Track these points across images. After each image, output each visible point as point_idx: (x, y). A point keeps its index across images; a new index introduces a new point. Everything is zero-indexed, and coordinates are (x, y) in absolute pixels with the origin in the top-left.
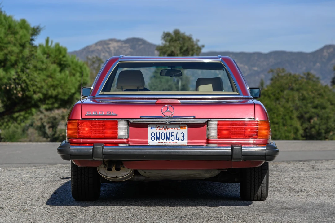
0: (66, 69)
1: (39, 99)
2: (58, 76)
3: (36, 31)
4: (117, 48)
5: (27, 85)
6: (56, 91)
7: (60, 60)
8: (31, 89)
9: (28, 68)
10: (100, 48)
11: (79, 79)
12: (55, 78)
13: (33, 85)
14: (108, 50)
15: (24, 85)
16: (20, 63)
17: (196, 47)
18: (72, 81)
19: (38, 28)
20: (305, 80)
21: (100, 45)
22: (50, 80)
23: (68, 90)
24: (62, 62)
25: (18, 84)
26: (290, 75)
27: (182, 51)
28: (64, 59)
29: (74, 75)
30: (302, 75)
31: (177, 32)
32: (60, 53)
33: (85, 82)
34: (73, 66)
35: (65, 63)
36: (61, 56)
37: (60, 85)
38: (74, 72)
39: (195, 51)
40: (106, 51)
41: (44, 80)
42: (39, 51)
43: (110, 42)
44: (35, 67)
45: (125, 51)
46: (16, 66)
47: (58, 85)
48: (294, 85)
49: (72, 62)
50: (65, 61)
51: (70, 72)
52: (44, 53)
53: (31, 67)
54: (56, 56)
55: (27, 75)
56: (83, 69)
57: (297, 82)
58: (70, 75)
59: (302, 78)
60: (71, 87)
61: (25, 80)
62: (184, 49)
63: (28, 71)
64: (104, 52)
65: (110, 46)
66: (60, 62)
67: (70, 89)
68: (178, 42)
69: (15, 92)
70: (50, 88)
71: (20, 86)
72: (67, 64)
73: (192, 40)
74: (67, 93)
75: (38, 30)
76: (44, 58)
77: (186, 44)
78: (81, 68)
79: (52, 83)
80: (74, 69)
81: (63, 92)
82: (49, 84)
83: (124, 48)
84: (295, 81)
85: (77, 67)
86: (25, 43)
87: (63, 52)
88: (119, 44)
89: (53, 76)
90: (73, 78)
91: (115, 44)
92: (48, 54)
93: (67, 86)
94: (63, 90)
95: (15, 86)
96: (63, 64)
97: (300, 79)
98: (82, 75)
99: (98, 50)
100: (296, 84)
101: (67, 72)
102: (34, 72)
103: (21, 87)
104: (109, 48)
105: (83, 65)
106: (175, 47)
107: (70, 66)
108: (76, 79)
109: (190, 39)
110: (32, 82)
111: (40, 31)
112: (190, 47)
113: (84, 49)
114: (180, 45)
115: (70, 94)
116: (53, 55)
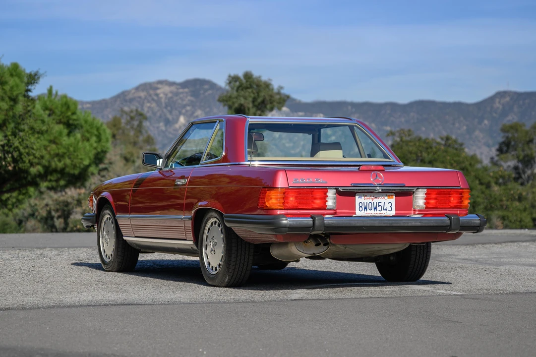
0: (77, 131)
1: (38, 173)
2: (65, 140)
3: (33, 79)
4: (170, 95)
5: (21, 154)
6: (62, 162)
7: (69, 118)
8: (26, 159)
9: (23, 130)
10: (142, 94)
11: (95, 145)
12: (61, 144)
13: (28, 154)
14: (155, 98)
15: (16, 154)
16: (9, 123)
17: (277, 97)
18: (85, 148)
19: (36, 75)
20: (443, 148)
21: (143, 91)
22: (54, 146)
23: (80, 161)
24: (71, 122)
25: (8, 152)
26: (420, 139)
27: (256, 103)
28: (74, 117)
29: (88, 140)
30: (439, 140)
31: (248, 76)
32: (68, 108)
33: (104, 149)
34: (86, 127)
35: (76, 123)
36: (69, 113)
37: (68, 154)
38: (88, 135)
39: (275, 104)
40: (153, 100)
41: (45, 147)
42: (38, 106)
43: (159, 86)
44: (32, 128)
45: (182, 100)
46: (5, 128)
47: (65, 153)
48: (425, 155)
49: (86, 122)
50: (74, 120)
51: (83, 136)
52: (46, 108)
53: (26, 128)
54: (62, 113)
55: (20, 140)
56: (102, 132)
57: (429, 150)
58: (83, 140)
59: (438, 144)
60: (83, 157)
61: (17, 147)
62: (260, 100)
63: (21, 134)
64: (149, 102)
65: (158, 91)
66: (68, 121)
67: (81, 159)
68: (250, 90)
69: (4, 163)
70: (53, 158)
71: (10, 155)
72: (78, 124)
73: (271, 87)
74: (78, 165)
75: (36, 77)
76: (45, 115)
77: (262, 94)
78: (98, 129)
79: (57, 151)
80: (88, 131)
81: (72, 164)
82: (52, 152)
83: (181, 96)
84: (427, 148)
85: (92, 128)
86: (17, 96)
87: (72, 107)
88: (173, 88)
89: (57, 141)
90: (87, 144)
91: (167, 89)
92: (50, 110)
93: (77, 155)
94: (72, 161)
95: (4, 155)
96: (72, 125)
97: (434, 144)
98: (99, 140)
99: (140, 97)
100: (428, 154)
101: (79, 136)
102: (30, 136)
103: (13, 157)
104: (157, 95)
105: (102, 125)
106: (245, 98)
107: (82, 127)
108: (91, 145)
109: (267, 85)
110: (27, 151)
111: (39, 78)
112: (268, 98)
113: (118, 97)
114: (252, 95)
115: (82, 166)
116: (58, 112)
